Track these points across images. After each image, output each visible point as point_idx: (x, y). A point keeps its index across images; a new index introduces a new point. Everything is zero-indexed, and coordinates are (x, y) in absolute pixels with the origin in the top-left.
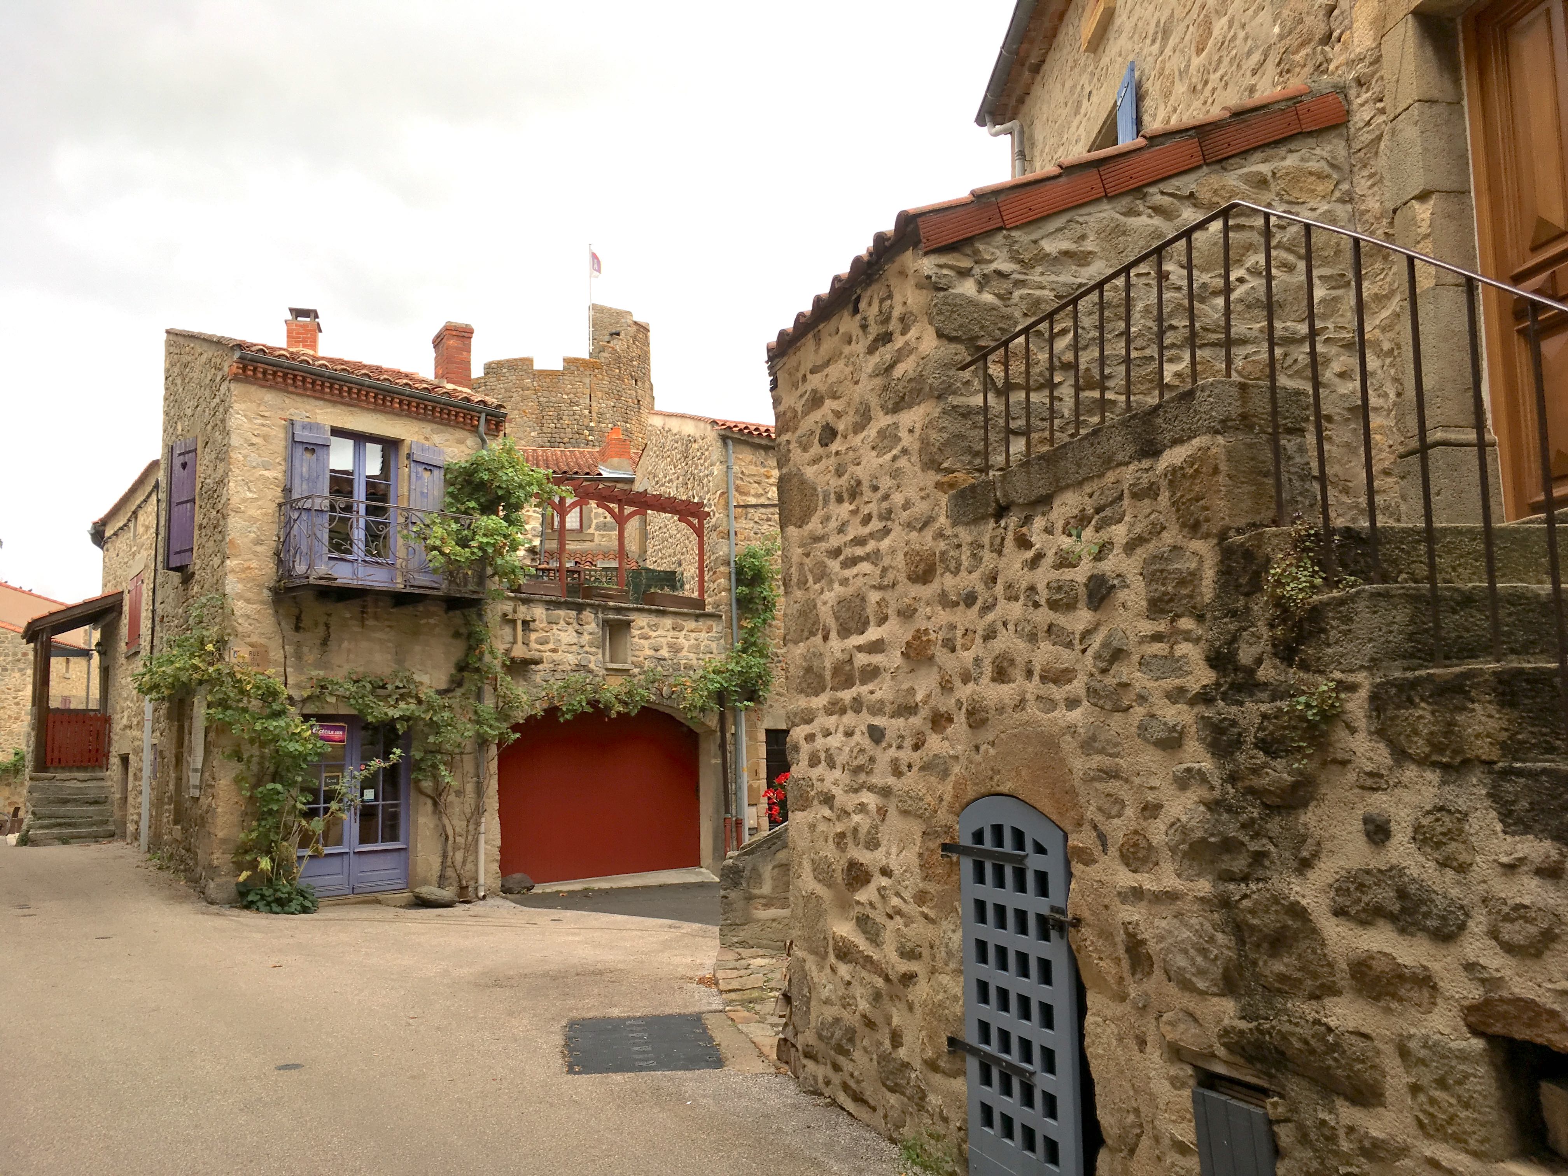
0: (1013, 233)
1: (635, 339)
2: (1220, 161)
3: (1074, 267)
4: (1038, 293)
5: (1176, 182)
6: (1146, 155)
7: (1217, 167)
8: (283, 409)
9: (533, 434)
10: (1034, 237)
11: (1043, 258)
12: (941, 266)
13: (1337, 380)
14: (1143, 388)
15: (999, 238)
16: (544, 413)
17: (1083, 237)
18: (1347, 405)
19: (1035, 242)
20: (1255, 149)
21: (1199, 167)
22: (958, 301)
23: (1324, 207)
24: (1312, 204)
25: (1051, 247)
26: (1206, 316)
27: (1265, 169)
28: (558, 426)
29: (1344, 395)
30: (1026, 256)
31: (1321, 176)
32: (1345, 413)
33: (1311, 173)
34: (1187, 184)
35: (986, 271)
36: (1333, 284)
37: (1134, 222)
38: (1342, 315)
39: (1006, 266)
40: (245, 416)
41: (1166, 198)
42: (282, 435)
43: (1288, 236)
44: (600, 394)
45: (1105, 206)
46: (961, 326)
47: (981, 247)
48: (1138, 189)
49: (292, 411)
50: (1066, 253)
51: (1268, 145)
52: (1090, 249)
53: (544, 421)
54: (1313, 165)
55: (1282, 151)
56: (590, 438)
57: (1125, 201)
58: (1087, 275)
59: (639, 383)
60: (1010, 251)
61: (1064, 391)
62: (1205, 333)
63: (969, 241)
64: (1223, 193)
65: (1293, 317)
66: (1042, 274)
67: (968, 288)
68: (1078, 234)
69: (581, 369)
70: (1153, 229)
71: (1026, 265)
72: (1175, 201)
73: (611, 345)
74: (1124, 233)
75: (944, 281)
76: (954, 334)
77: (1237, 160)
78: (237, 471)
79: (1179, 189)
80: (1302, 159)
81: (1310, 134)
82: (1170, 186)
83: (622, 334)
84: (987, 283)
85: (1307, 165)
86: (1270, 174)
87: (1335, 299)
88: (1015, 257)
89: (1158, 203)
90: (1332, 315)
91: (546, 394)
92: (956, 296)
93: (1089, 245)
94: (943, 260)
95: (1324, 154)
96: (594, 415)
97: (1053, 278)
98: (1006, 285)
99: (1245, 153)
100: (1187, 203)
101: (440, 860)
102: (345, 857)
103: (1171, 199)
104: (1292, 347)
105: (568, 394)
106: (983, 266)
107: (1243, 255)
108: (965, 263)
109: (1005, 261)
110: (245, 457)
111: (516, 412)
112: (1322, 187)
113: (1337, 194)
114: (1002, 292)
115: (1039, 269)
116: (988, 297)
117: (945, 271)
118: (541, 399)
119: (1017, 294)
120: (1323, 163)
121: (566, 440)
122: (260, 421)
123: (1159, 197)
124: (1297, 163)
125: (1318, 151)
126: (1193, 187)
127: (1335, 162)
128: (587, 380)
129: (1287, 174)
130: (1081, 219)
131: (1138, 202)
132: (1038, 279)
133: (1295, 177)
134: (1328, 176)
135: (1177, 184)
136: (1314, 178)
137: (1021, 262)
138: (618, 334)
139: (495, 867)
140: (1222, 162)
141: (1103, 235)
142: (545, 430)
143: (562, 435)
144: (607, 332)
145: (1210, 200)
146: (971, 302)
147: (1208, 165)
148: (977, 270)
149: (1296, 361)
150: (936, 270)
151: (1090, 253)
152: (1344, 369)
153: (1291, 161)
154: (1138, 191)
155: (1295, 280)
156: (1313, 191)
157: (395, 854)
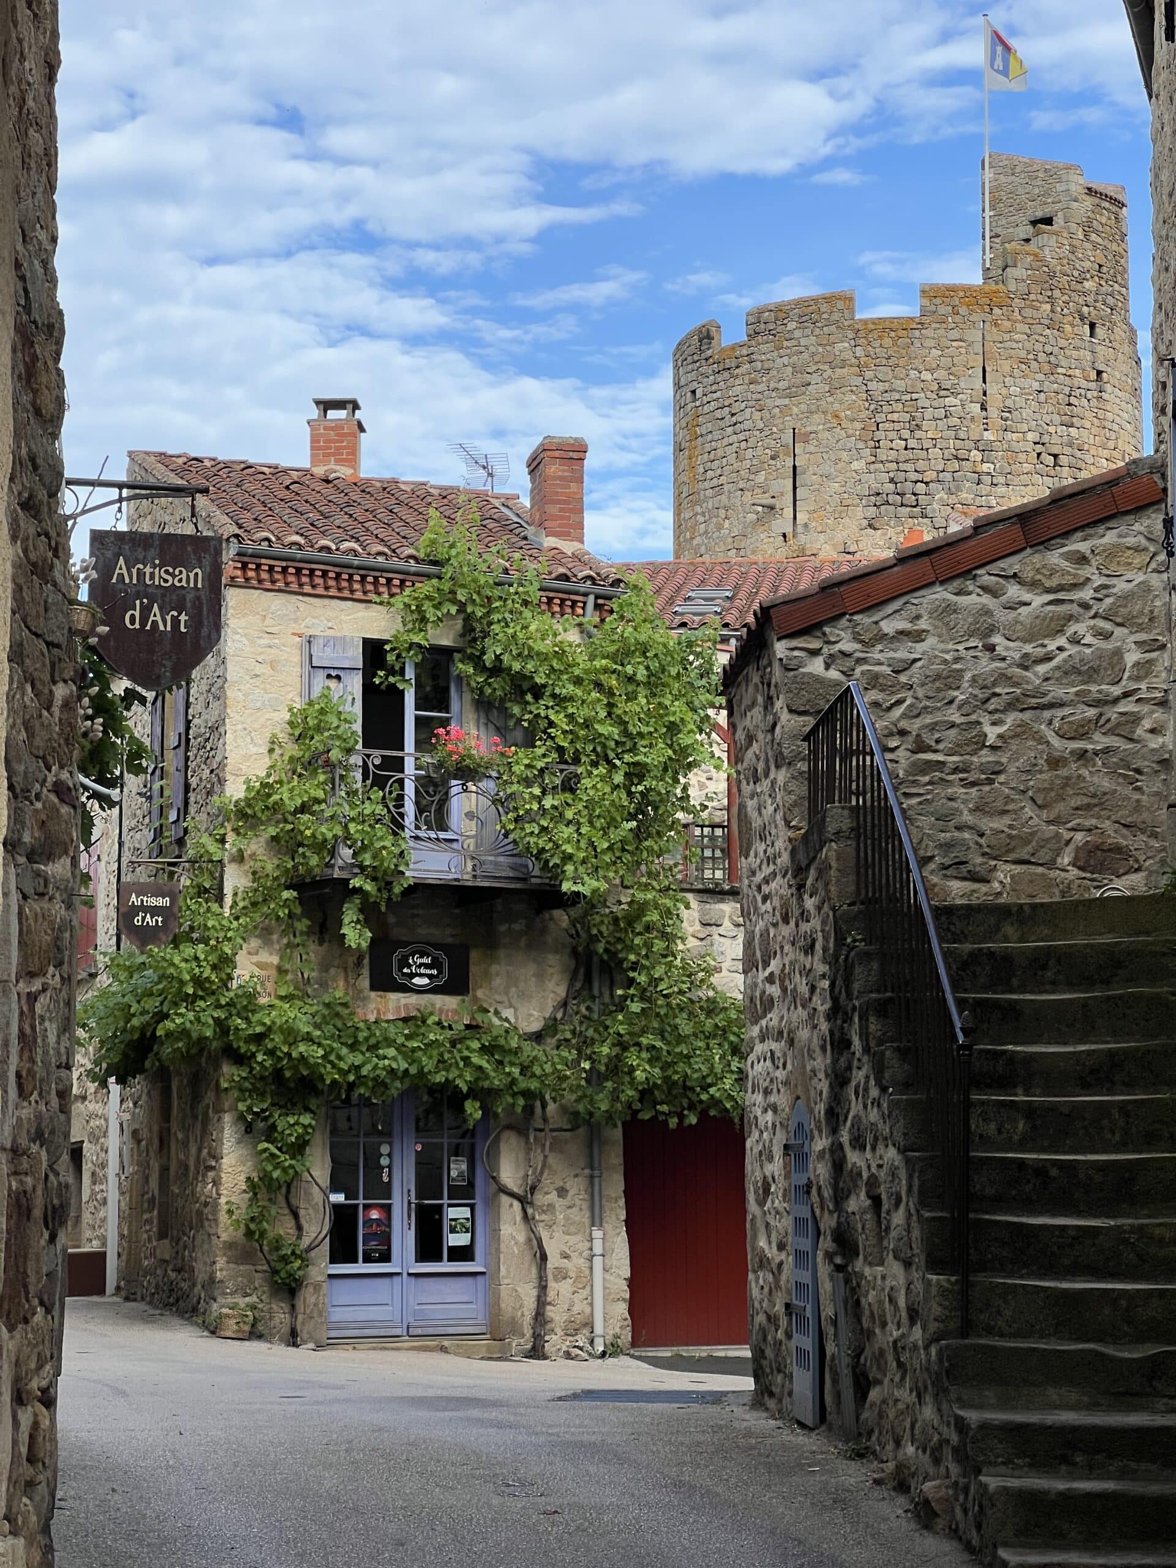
0: (855, 618)
1: (1088, 227)
2: (1042, 543)
3: (910, 644)
4: (876, 668)
5: (1001, 564)
6: (972, 543)
7: (1041, 547)
8: (296, 620)
9: (856, 465)
10: (874, 619)
11: (882, 637)
12: (792, 649)
13: (1149, 735)
14: (969, 749)
15: (844, 622)
16: (880, 417)
17: (918, 617)
18: (1155, 758)
19: (876, 623)
20: (1075, 530)
21: (1023, 549)
22: (806, 680)
23: (1140, 577)
24: (1128, 577)
25: (889, 627)
26: (1028, 683)
27: (1084, 547)
28: (912, 443)
29: (1153, 750)
30: (866, 637)
31: (1137, 549)
32: (1154, 765)
33: (1129, 548)
34: (1012, 565)
35: (832, 652)
36: (1147, 648)
37: (963, 600)
38: (1156, 676)
39: (847, 646)
40: (245, 635)
41: (992, 578)
42: (296, 659)
43: (1104, 607)
44: (1006, 366)
45: (938, 588)
46: (809, 701)
47: (827, 630)
48: (969, 571)
49: (309, 621)
50: (901, 633)
51: (1087, 525)
52: (924, 627)
53: (879, 435)
54: (1131, 541)
55: (1101, 529)
56: (986, 467)
57: (956, 584)
58: (921, 651)
59: (1099, 331)
60: (853, 633)
61: (900, 754)
62: (1025, 699)
63: (819, 625)
64: (1044, 571)
65: (1107, 680)
66: (882, 651)
67: (816, 666)
68: (913, 615)
69: (963, 310)
70: (980, 607)
71: (868, 644)
72: (1001, 580)
73: (1032, 247)
74: (955, 611)
75: (795, 662)
76: (802, 709)
77: (1059, 540)
78: (237, 717)
79: (1003, 570)
80: (1120, 536)
81: (1128, 512)
82: (993, 568)
83: (1059, 221)
84: (833, 662)
85: (1125, 540)
86: (1089, 551)
87: (1150, 662)
88: (856, 638)
89: (985, 583)
90: (1146, 677)
91: (884, 372)
92: (804, 674)
93: (923, 624)
94: (795, 643)
95: (1142, 528)
96: (993, 413)
97: (892, 654)
98: (849, 663)
99: (1066, 534)
100: (1012, 580)
101: (534, 1293)
102: (396, 1279)
103: (997, 579)
104: (1106, 708)
105: (931, 370)
106: (831, 647)
107: (1065, 625)
108: (815, 644)
109: (849, 641)
110: (246, 695)
111: (817, 418)
112: (1138, 560)
113: (1153, 565)
114: (845, 669)
115: (879, 647)
116: (834, 674)
117: (796, 653)
118: (872, 386)
119: (859, 670)
120: (1141, 539)
121: (930, 476)
122: (265, 641)
123: (987, 577)
124: (1115, 539)
125: (1137, 527)
126: (1016, 568)
127: (1151, 537)
128: (975, 336)
129: (1104, 551)
130: (915, 601)
131: (968, 582)
132: (877, 656)
133: (1111, 553)
134: (1145, 549)
135: (1002, 565)
136: (1131, 552)
137: (861, 642)
138: (1048, 221)
139: (622, 1309)
140: (1044, 543)
141: (935, 615)
142: (882, 454)
143: (921, 465)
144: (1023, 219)
145: (1032, 578)
146: (818, 680)
147: (1031, 547)
148: (825, 650)
149: (1109, 720)
150: (787, 653)
151: (924, 631)
152: (1155, 725)
153: (1110, 537)
154: (968, 573)
155: (1110, 647)
156: (1130, 564)
157: (469, 1281)
